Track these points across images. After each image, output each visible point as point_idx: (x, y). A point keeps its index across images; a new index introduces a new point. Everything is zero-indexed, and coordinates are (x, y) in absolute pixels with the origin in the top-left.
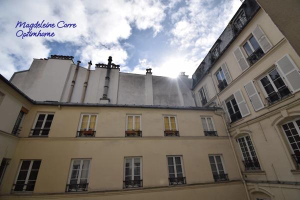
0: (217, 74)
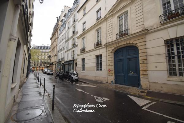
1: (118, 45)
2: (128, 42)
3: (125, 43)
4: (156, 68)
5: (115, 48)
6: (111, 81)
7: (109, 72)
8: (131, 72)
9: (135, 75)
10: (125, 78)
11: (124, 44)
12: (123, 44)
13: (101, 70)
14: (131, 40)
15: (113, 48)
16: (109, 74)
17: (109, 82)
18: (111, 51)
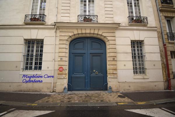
1: (80, 32)
2: (96, 32)
3: (92, 32)
4: (124, 67)
5: (74, 35)
6: (63, 87)
7: (61, 73)
8: (94, 71)
9: (101, 75)
10: (86, 81)
11: (90, 33)
12: (88, 31)
13: (40, 68)
14: (100, 31)
15: (71, 34)
16: (59, 75)
17: (57, 91)
18: (66, 38)
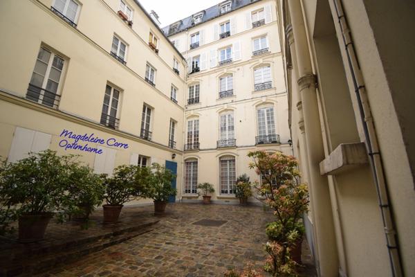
0: (193, 36)
